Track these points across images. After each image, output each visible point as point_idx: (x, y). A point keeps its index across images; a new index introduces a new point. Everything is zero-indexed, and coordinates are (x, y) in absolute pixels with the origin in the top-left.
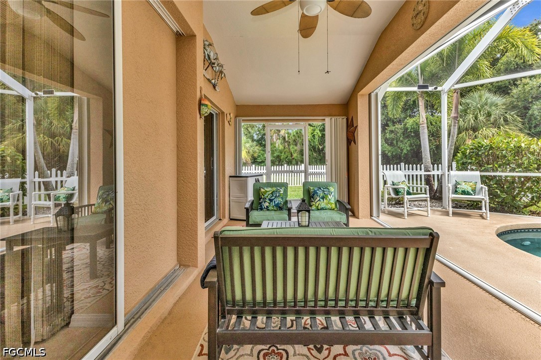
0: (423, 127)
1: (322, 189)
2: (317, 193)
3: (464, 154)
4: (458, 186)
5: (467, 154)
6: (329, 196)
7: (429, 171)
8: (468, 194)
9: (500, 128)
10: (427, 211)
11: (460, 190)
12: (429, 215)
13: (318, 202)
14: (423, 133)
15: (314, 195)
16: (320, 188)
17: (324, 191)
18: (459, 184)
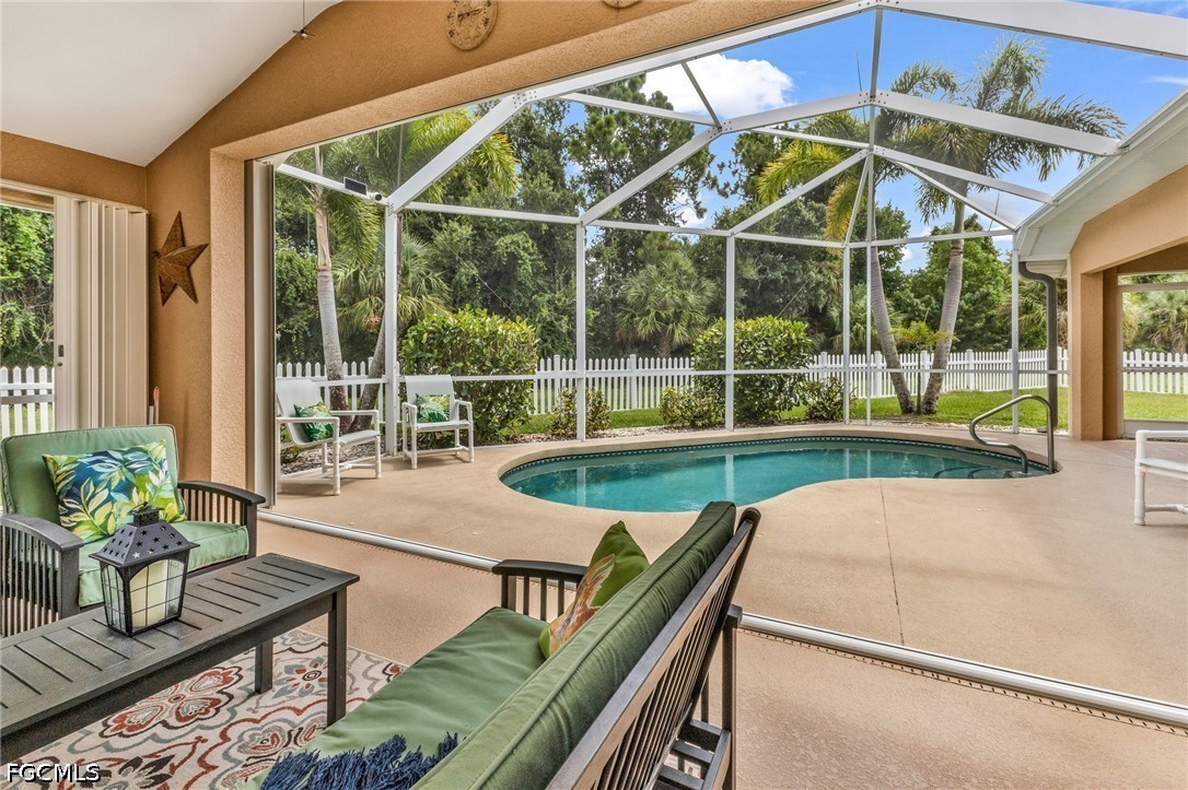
0: (325, 277)
1: (118, 455)
2: (95, 474)
3: (418, 340)
4: (422, 406)
5: (424, 341)
6: (152, 476)
7: (339, 378)
8: (440, 419)
9: (420, 297)
10: (376, 468)
11: (426, 414)
12: (380, 476)
13: (107, 508)
14: (325, 290)
15: (77, 484)
16: (106, 454)
17: (125, 463)
18: (424, 401)
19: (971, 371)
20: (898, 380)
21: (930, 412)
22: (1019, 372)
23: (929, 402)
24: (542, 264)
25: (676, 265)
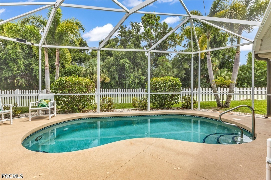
0: (46, 68)
4: (40, 103)
8: (44, 106)
11: (40, 105)
18: (41, 101)
19: (237, 94)
20: (216, 96)
21: (227, 107)
22: (255, 95)
23: (227, 103)
24: (132, 66)
25: (166, 65)
